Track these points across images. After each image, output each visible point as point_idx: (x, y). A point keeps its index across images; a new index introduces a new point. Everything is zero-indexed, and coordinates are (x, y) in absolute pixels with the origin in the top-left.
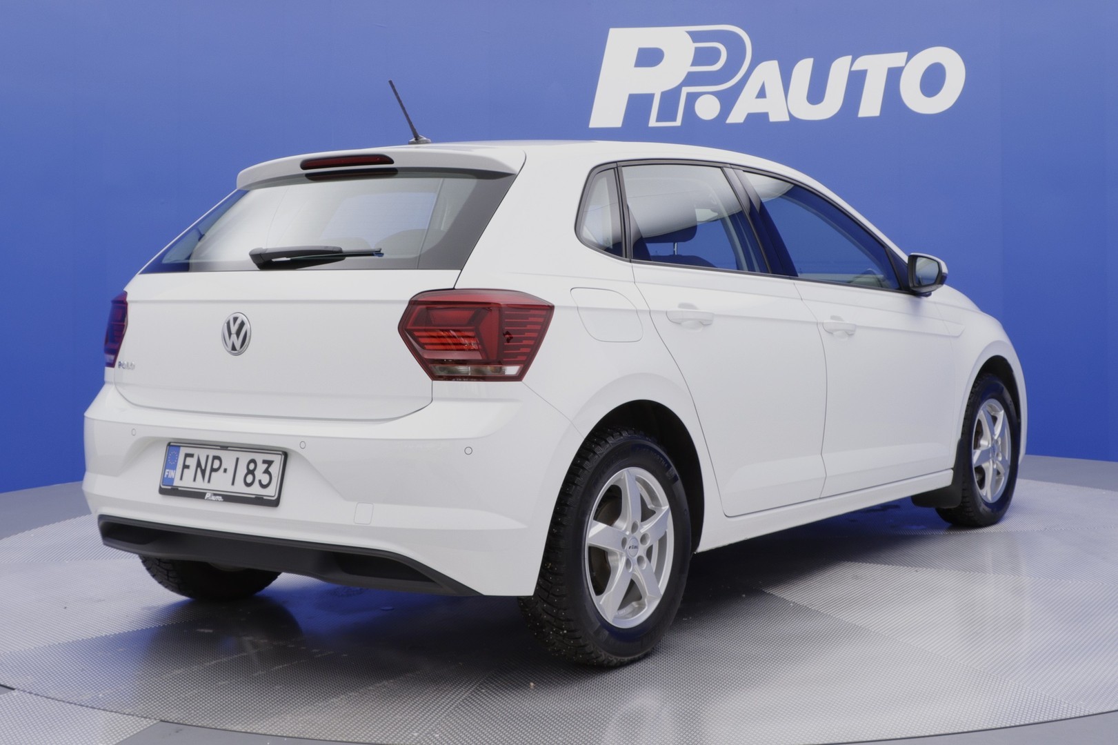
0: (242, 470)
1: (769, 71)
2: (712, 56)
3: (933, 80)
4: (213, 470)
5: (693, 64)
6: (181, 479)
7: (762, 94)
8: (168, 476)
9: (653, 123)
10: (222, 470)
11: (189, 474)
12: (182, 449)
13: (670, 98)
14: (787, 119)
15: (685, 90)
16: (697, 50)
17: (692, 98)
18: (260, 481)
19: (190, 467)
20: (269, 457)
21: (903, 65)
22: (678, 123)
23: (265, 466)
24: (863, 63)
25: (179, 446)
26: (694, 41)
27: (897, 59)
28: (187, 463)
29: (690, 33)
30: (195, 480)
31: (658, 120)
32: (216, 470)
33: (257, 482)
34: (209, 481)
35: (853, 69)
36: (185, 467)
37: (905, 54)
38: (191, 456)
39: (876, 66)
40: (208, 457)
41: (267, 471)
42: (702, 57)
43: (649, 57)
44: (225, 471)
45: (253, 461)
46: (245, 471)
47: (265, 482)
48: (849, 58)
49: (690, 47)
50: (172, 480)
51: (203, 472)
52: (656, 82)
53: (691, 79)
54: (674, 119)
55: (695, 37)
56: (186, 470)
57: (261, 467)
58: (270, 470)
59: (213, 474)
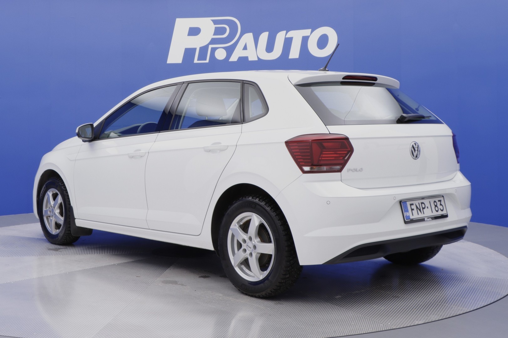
0: (433, 206)
1: (248, 38)
2: (223, 31)
3: (323, 42)
4: (423, 208)
5: (214, 34)
6: (413, 215)
7: (245, 48)
8: (406, 215)
9: (196, 61)
10: (426, 208)
11: (415, 212)
12: (407, 202)
13: (204, 50)
14: (256, 59)
15: (211, 46)
16: (216, 28)
17: (214, 50)
18: (440, 209)
19: (414, 209)
20: (439, 199)
21: (309, 35)
22: (207, 61)
23: (440, 202)
24: (291, 34)
25: (406, 202)
26: (215, 24)
27: (307, 32)
28: (412, 208)
29: (213, 20)
30: (418, 214)
31: (198, 60)
32: (424, 208)
33: (439, 210)
34: (424, 213)
35: (287, 37)
36: (412, 210)
37: (310, 30)
38: (413, 204)
39: (297, 35)
40: (419, 203)
41: (441, 205)
42: (218, 31)
43: (194, 32)
44: (428, 207)
45: (435, 202)
46: (434, 206)
47: (442, 209)
48: (285, 32)
49: (213, 27)
50: (409, 216)
51: (420, 210)
52: (197, 42)
53: (213, 41)
54: (205, 60)
55: (215, 22)
56: (413, 211)
57: (439, 203)
58: (442, 203)
59: (424, 210)
